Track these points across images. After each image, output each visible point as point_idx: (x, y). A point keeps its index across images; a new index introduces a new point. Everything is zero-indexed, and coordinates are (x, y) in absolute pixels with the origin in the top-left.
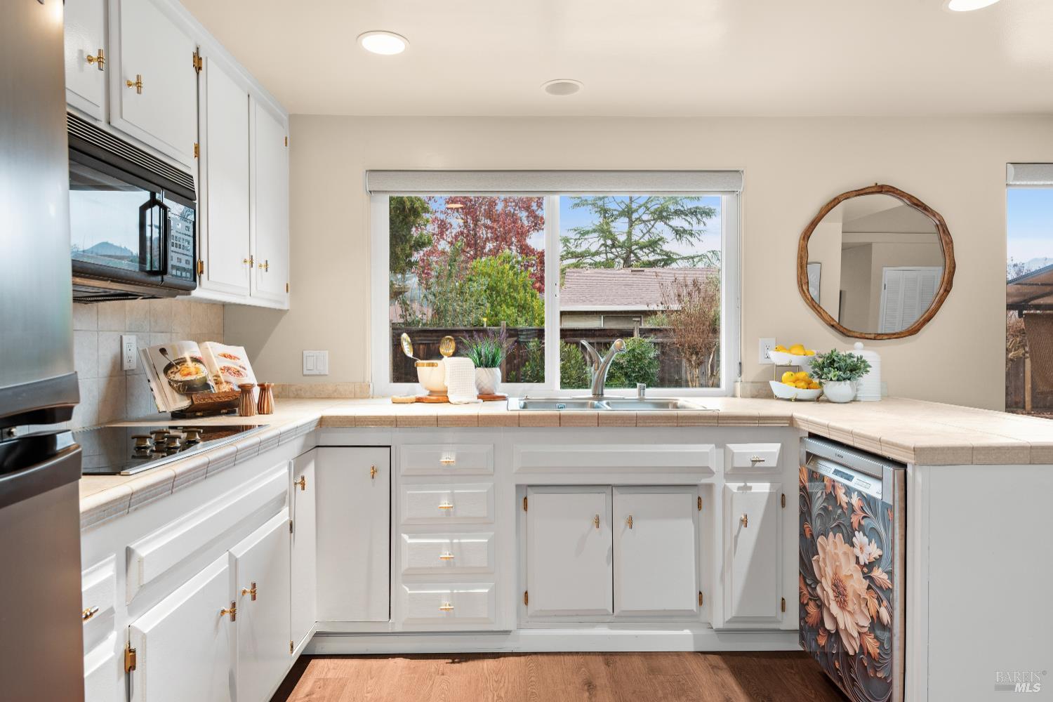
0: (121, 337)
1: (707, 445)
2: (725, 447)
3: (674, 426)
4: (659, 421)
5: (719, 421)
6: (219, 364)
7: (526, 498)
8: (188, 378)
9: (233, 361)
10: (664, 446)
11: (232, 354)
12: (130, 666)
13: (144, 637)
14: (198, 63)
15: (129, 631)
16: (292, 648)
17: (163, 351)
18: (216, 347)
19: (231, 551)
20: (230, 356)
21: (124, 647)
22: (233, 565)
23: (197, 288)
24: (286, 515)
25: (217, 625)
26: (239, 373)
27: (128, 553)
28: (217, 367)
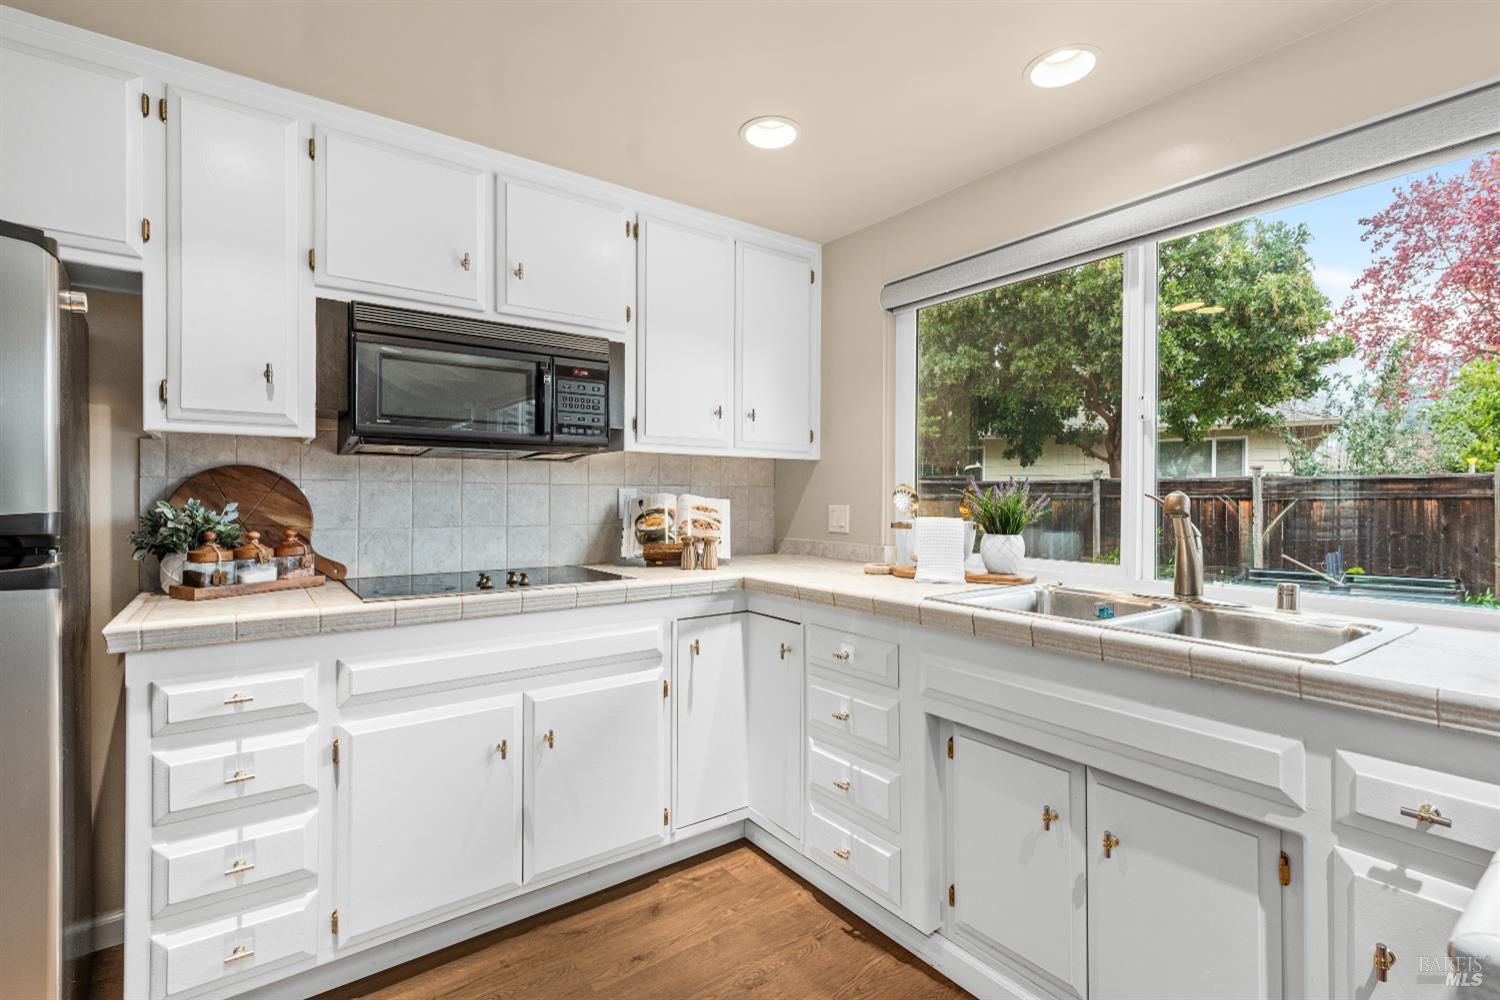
0: (618, 491)
1: (1278, 738)
2: (1334, 759)
3: (1184, 677)
4: (1149, 659)
5: (1305, 688)
6: (690, 515)
7: (951, 740)
8: (653, 528)
9: (707, 513)
10: (1170, 713)
11: (710, 507)
12: (336, 760)
13: (351, 738)
14: (634, 231)
15: (336, 730)
16: (666, 818)
17: (641, 503)
18: (692, 500)
19: (529, 693)
20: (706, 509)
21: (331, 742)
22: (529, 707)
23: (630, 444)
24: (655, 675)
25: (489, 757)
26: (709, 526)
27: (339, 665)
28: (683, 519)
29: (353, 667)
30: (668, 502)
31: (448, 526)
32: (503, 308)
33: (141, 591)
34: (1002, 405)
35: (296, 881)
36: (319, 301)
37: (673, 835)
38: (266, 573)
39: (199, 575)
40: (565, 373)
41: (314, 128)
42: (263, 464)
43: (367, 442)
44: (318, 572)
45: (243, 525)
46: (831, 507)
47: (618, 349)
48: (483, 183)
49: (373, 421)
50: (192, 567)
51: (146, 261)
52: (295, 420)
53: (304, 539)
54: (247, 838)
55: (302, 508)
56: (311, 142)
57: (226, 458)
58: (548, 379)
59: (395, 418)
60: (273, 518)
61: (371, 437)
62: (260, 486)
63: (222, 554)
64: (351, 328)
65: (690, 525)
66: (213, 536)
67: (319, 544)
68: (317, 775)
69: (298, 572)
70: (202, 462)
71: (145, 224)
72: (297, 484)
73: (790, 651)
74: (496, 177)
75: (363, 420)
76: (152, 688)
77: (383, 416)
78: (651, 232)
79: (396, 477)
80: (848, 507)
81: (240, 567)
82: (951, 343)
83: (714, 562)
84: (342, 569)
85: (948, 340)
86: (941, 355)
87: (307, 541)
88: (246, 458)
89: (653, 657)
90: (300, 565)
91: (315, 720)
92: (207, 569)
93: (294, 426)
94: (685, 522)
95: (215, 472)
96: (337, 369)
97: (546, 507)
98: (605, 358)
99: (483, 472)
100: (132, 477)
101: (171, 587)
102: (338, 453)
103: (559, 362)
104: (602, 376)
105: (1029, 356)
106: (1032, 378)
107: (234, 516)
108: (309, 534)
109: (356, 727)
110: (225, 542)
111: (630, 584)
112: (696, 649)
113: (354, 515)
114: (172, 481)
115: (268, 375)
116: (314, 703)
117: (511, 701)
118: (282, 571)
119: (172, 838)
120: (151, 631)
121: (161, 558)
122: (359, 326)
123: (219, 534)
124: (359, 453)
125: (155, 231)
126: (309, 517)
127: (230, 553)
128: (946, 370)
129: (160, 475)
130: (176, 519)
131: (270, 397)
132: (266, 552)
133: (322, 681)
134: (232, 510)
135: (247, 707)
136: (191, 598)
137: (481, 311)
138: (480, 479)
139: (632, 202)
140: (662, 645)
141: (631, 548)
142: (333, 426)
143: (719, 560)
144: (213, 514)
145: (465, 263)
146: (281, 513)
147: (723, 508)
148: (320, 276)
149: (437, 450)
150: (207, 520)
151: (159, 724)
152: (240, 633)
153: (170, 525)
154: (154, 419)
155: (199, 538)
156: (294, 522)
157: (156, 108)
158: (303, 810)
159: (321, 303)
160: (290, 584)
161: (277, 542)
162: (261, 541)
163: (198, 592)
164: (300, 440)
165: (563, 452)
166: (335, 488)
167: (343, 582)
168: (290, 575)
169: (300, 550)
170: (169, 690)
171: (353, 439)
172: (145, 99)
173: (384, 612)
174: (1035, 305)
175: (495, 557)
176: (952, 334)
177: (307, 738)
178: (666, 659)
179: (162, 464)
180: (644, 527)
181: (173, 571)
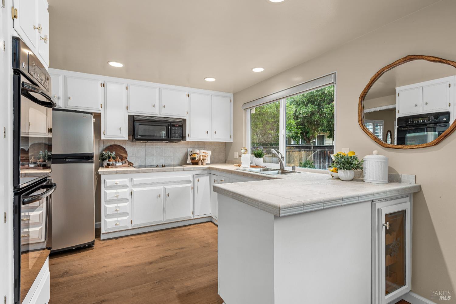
0: (188, 149)
6: (202, 154)
12: (132, 195)
13: (134, 191)
14: (188, 96)
15: (132, 190)
16: (192, 213)
17: (192, 152)
18: (202, 151)
19: (165, 186)
20: (205, 153)
21: (131, 191)
22: (165, 189)
23: (188, 139)
24: (190, 185)
25: (157, 197)
26: (206, 156)
27: (132, 179)
28: (200, 155)
29: (134, 179)
30: (197, 151)
31: (152, 156)
32: (161, 114)
33: (100, 167)
34: (322, 122)
35: (125, 214)
36: (129, 115)
37: (194, 217)
38: (120, 164)
39: (110, 164)
40: (174, 126)
41: (127, 84)
42: (119, 144)
43: (137, 140)
44: (128, 164)
45: (116, 155)
46: (235, 153)
47: (185, 120)
48: (157, 91)
49: (138, 137)
50: (108, 162)
51: (101, 111)
52: (125, 137)
53: (126, 158)
54: (118, 205)
55: (126, 152)
56: (127, 87)
57: (113, 143)
58: (170, 127)
59: (142, 136)
60: (121, 154)
61: (137, 139)
62: (118, 148)
63: (113, 160)
64: (134, 120)
65: (202, 156)
66: (111, 157)
67: (129, 159)
68: (129, 197)
69: (125, 164)
70: (109, 144)
71: (101, 105)
72: (125, 148)
73: (216, 181)
74: (160, 89)
75: (136, 136)
76: (105, 180)
77: (140, 136)
78: (192, 95)
79: (142, 146)
80: (238, 153)
81: (116, 163)
82: (306, 103)
83: (205, 164)
84: (133, 164)
85: (305, 102)
86: (303, 108)
87: (127, 159)
88: (116, 143)
89: (189, 182)
90: (126, 163)
91: (128, 188)
92: (111, 163)
93: (124, 138)
94: (201, 156)
95: (111, 146)
96: (132, 127)
97: (172, 152)
98: (182, 122)
99: (159, 145)
100: (98, 147)
101: (105, 166)
102: (132, 142)
103: (172, 124)
104: (181, 126)
105: (328, 107)
106: (329, 114)
107: (114, 154)
108: (127, 157)
109: (135, 189)
110: (114, 158)
111: (184, 167)
112: (198, 181)
113: (135, 154)
114: (104, 147)
115: (120, 129)
116: (128, 184)
117: (162, 187)
118: (122, 164)
119: (108, 204)
120: (105, 171)
121: (103, 161)
122: (135, 119)
123: (112, 157)
124: (136, 142)
125: (103, 106)
126: (127, 154)
127: (114, 160)
128: (304, 112)
129: (103, 147)
130: (106, 154)
131: (121, 133)
132: (120, 160)
133: (129, 181)
134: (114, 153)
135: (118, 184)
136: (109, 167)
137: (157, 115)
138: (159, 147)
139: (187, 90)
140: (191, 179)
141: (189, 161)
142: (131, 137)
143: (206, 163)
144: (111, 153)
145: (154, 106)
146: (122, 153)
147: (209, 153)
148: (129, 111)
149: (149, 141)
150: (111, 154)
151: (106, 186)
152: (117, 173)
153: (105, 155)
154: (103, 137)
155: (109, 158)
156: (124, 155)
157: (103, 85)
158: (126, 202)
159: (129, 116)
160: (124, 166)
161: (122, 159)
162: (119, 158)
163: (110, 167)
164: (125, 140)
165: (174, 141)
166: (131, 149)
167: (133, 166)
168: (124, 164)
169: (125, 160)
170: (107, 181)
171: (134, 140)
172: (101, 84)
173: (139, 170)
174: (330, 92)
175: (162, 162)
176: (307, 101)
177: (127, 190)
178: (192, 182)
179: (103, 145)
180: (192, 157)
181: (105, 163)
